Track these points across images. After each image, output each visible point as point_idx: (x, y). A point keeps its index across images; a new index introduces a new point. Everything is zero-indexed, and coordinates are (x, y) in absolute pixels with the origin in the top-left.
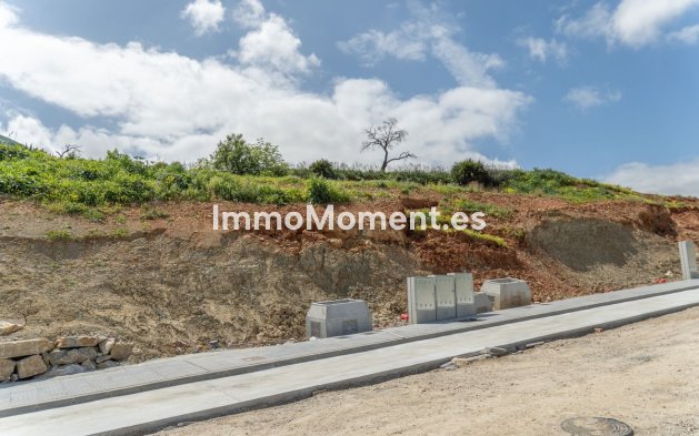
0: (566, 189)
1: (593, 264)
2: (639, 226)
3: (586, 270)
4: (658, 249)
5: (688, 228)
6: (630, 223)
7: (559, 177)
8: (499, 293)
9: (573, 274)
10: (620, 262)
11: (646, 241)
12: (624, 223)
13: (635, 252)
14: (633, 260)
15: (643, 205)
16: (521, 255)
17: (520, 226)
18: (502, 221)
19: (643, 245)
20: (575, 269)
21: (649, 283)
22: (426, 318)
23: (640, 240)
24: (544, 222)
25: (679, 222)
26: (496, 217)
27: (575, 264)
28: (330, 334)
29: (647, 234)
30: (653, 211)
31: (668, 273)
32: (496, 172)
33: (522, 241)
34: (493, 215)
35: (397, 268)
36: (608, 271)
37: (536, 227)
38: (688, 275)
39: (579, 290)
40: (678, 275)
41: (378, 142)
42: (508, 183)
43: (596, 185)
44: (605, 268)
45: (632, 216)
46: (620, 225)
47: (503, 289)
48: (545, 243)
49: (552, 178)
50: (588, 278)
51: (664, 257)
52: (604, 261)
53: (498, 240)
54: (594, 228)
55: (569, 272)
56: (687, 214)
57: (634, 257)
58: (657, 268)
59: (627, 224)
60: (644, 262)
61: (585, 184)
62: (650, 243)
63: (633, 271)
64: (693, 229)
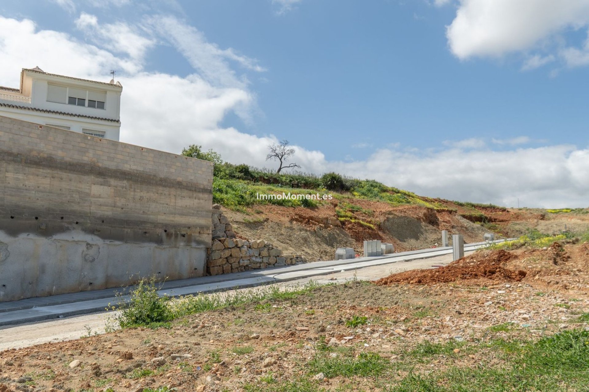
0: (384, 194)
1: (407, 239)
2: (424, 221)
3: (405, 241)
4: (431, 232)
5: (444, 222)
6: (420, 219)
7: (380, 186)
8: (385, 248)
9: (401, 243)
10: (417, 238)
11: (427, 228)
12: (417, 219)
13: (422, 234)
14: (422, 237)
15: (425, 209)
16: (380, 233)
17: (378, 219)
18: (369, 216)
19: (426, 230)
20: (401, 241)
21: (429, 248)
22: (370, 255)
23: (424, 228)
24: (387, 218)
25: (440, 218)
26: (366, 214)
27: (400, 239)
28: (347, 258)
29: (427, 225)
30: (429, 211)
31: (436, 244)
32: (347, 181)
33: (380, 227)
34: (365, 213)
35: (343, 237)
36: (413, 241)
37: (385, 220)
38: (445, 245)
39: (405, 249)
40: (440, 245)
41: (277, 155)
42: (354, 189)
43: (398, 192)
44: (412, 240)
45: (421, 215)
46: (416, 220)
47: (386, 247)
48: (388, 228)
49: (376, 187)
50: (405, 244)
51: (434, 236)
52: (411, 238)
53: (372, 226)
54: (406, 221)
55: (399, 242)
56: (444, 213)
57: (422, 236)
58: (432, 241)
59: (419, 219)
60: (426, 239)
61: (393, 191)
62: (429, 230)
63: (422, 243)
64: (446, 222)
